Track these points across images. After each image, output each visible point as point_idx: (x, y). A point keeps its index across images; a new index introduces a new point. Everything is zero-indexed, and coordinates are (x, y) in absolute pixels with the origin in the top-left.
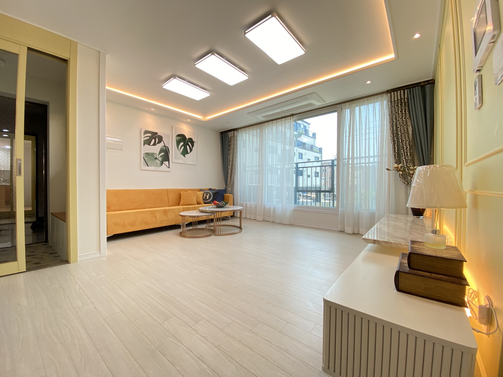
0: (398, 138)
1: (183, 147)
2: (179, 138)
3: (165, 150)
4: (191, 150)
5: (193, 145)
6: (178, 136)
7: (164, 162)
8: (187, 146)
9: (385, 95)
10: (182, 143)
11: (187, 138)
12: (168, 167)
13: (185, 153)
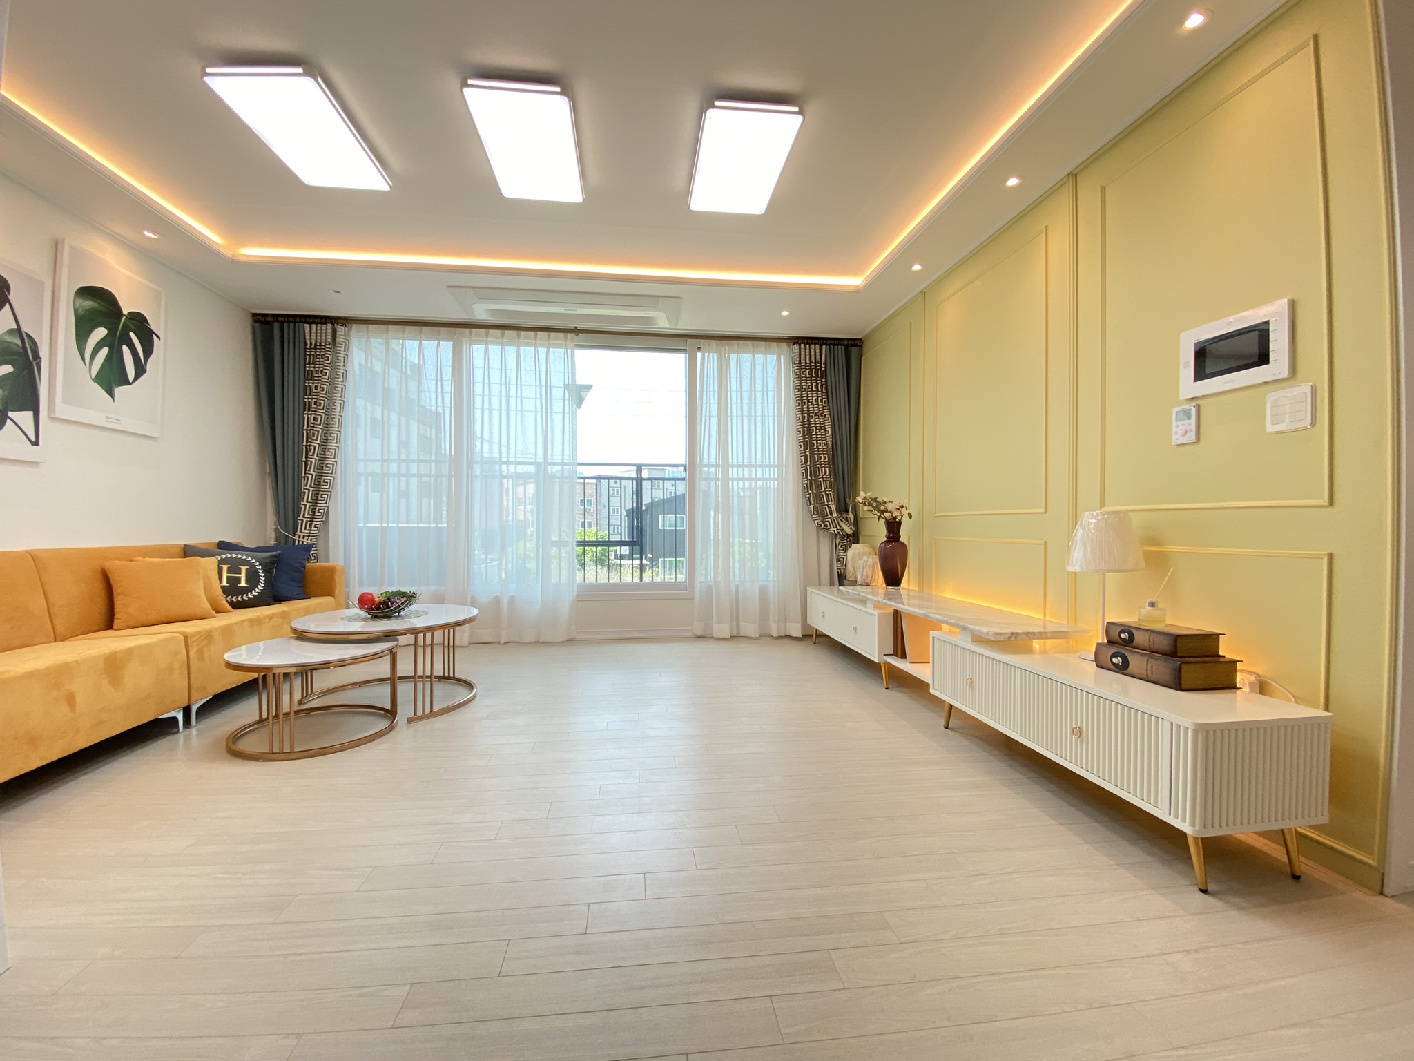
0: (811, 438)
1: (105, 350)
2: (88, 304)
3: (18, 354)
4: (140, 370)
5: (148, 350)
6: (87, 292)
7: (10, 414)
8: (125, 348)
9: (784, 345)
10: (100, 333)
11: (125, 312)
12: (33, 439)
13: (112, 378)
